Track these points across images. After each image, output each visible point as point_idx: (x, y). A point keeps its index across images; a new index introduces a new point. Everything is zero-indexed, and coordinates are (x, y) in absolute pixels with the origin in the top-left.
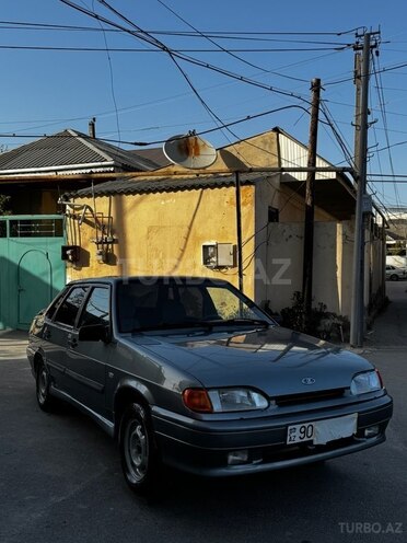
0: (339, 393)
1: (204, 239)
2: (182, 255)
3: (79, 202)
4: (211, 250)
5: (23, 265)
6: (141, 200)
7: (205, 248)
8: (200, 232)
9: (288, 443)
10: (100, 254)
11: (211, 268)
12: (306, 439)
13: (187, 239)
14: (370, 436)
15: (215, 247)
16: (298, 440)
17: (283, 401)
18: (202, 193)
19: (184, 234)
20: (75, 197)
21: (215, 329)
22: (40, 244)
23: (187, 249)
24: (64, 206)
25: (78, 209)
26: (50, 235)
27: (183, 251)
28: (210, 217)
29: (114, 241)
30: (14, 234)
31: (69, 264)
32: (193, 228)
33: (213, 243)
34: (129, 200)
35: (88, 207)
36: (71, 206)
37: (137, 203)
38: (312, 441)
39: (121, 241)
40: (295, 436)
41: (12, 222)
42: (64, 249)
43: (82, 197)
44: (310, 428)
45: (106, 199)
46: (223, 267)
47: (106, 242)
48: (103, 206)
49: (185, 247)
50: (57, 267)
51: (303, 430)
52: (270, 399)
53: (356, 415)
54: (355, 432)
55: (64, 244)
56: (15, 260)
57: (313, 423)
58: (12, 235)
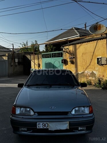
0: (66, 113)
1: (98, 56)
2: (91, 61)
3: (66, 47)
4: (100, 59)
5: (55, 65)
6: (81, 45)
7: (98, 59)
8: (97, 54)
9: (37, 128)
10: (70, 61)
11: (100, 65)
12: (45, 128)
13: (93, 56)
15: (101, 58)
16: (41, 127)
17: (40, 113)
18: (97, 41)
19: (92, 55)
20: (65, 46)
21: (52, 86)
22: (58, 59)
23: (93, 59)
24: (63, 49)
25: (66, 49)
26: (60, 57)
27: (92, 60)
28: (100, 49)
29: (74, 58)
30: (53, 57)
31: (64, 64)
32: (94, 53)
33: (100, 57)
34: (78, 46)
35: (68, 49)
36: (64, 49)
37: (80, 46)
38: (48, 129)
39: (75, 57)
40: (40, 126)
41: (52, 54)
42: (62, 60)
43: (67, 46)
44: (47, 124)
45: (72, 46)
46: (103, 65)
47: (72, 58)
48: (71, 48)
49: (92, 59)
50: (61, 65)
51: (43, 124)
52: (35, 112)
53: (68, 122)
54: (68, 128)
55: (62, 59)
56: (53, 63)
57: (48, 123)
58: (52, 57)
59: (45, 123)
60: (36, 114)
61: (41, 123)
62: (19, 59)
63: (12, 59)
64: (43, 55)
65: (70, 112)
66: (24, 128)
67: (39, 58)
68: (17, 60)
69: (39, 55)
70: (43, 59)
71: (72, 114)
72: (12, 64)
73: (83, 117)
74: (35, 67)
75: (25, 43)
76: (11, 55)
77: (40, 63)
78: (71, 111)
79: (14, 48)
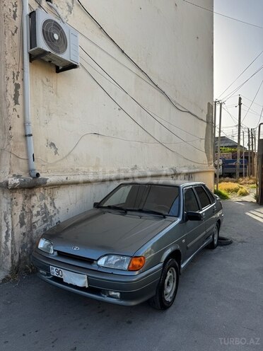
0: (91, 261)
9: (51, 274)
12: (59, 276)
14: (112, 296)
16: (55, 274)
17: (60, 254)
38: (63, 279)
40: (54, 271)
44: (61, 272)
51: (57, 271)
52: (54, 250)
53: (86, 277)
54: (87, 286)
57: (62, 270)
59: (59, 269)
60: (56, 253)
61: (55, 268)
65: (95, 260)
71: (97, 265)
73: (112, 273)
78: (98, 259)
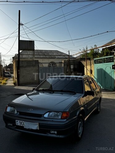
0: (41, 116)
5: (106, 71)
9: (16, 124)
12: (21, 125)
14: (52, 134)
16: (19, 125)
17: (21, 113)
22: (109, 64)
26: (111, 62)
38: (23, 126)
40: (18, 123)
41: (104, 59)
42: (113, 66)
44: (22, 123)
50: (113, 71)
51: (20, 122)
52: (17, 112)
53: (38, 124)
54: (38, 129)
55: (113, 64)
56: (104, 69)
57: (23, 121)
58: (104, 63)
59: (21, 121)
60: (18, 113)
61: (19, 121)
62: (74, 65)
63: (68, 66)
64: (95, 60)
65: (43, 115)
66: (11, 124)
67: (91, 63)
68: (72, 67)
69: (91, 61)
70: (95, 64)
71: (44, 117)
72: (68, 70)
73: (53, 121)
74: (87, 74)
75: (85, 49)
76: (67, 62)
77: (93, 69)
79: (70, 55)
